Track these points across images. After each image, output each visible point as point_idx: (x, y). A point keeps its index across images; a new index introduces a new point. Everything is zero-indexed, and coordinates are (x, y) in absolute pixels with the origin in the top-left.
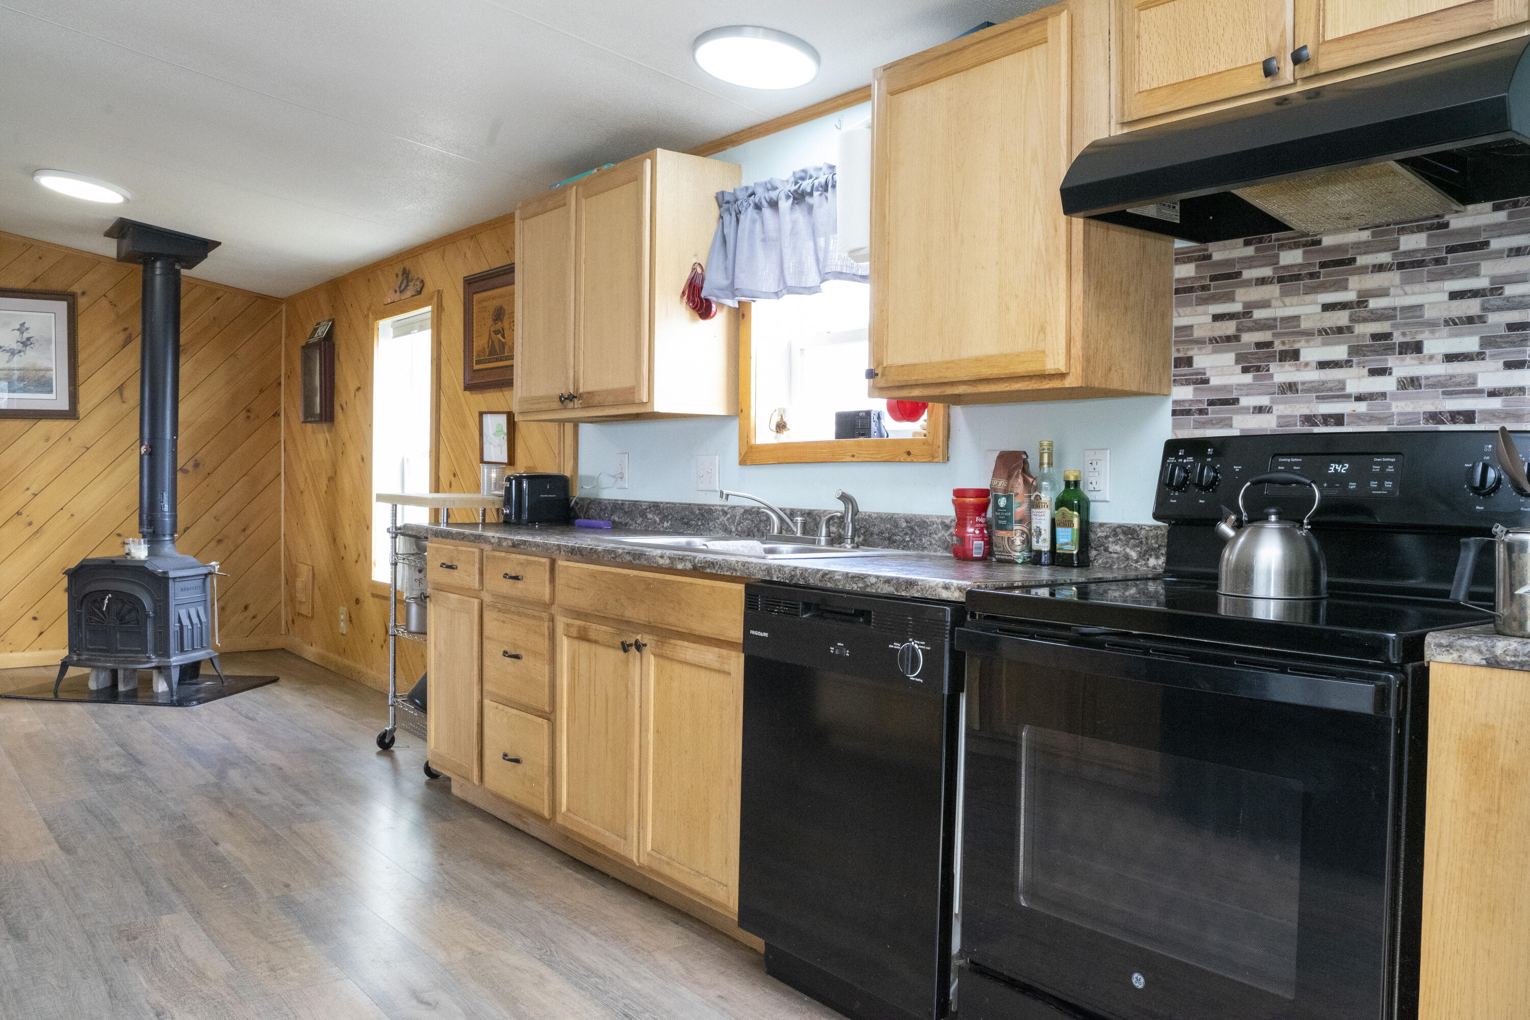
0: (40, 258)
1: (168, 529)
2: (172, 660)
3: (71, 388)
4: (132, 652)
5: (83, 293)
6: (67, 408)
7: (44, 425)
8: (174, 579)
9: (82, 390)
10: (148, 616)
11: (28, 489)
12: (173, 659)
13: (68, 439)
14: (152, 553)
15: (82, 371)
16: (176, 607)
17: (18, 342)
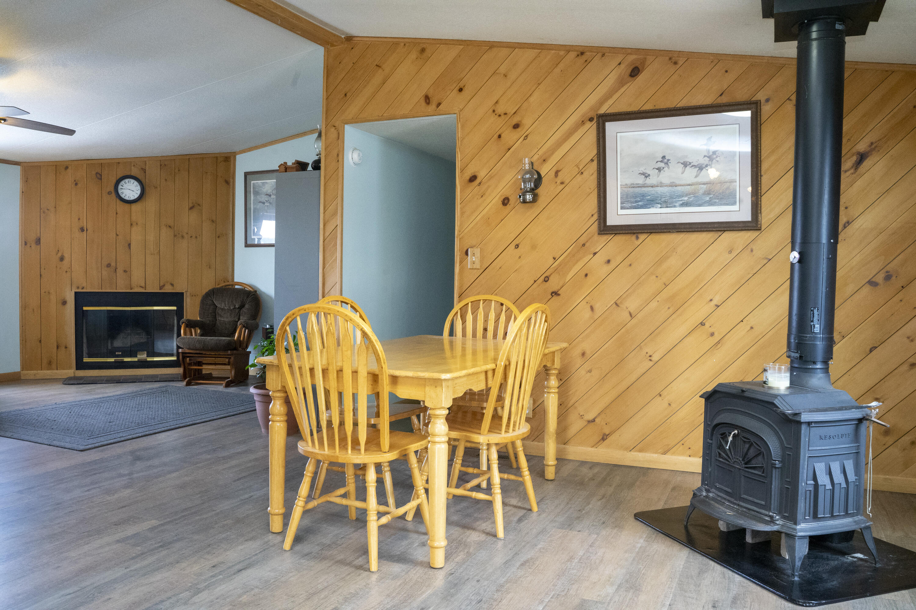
0: (726, 71)
1: (820, 354)
2: (798, 527)
3: (754, 199)
4: (756, 504)
5: (767, 100)
6: (749, 219)
7: (728, 237)
8: (809, 424)
9: (765, 200)
10: (773, 466)
11: (711, 300)
12: (802, 526)
13: (750, 250)
14: (794, 383)
15: (765, 180)
16: (811, 459)
17: (705, 156)
